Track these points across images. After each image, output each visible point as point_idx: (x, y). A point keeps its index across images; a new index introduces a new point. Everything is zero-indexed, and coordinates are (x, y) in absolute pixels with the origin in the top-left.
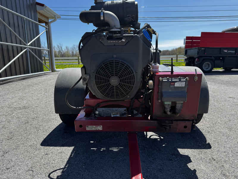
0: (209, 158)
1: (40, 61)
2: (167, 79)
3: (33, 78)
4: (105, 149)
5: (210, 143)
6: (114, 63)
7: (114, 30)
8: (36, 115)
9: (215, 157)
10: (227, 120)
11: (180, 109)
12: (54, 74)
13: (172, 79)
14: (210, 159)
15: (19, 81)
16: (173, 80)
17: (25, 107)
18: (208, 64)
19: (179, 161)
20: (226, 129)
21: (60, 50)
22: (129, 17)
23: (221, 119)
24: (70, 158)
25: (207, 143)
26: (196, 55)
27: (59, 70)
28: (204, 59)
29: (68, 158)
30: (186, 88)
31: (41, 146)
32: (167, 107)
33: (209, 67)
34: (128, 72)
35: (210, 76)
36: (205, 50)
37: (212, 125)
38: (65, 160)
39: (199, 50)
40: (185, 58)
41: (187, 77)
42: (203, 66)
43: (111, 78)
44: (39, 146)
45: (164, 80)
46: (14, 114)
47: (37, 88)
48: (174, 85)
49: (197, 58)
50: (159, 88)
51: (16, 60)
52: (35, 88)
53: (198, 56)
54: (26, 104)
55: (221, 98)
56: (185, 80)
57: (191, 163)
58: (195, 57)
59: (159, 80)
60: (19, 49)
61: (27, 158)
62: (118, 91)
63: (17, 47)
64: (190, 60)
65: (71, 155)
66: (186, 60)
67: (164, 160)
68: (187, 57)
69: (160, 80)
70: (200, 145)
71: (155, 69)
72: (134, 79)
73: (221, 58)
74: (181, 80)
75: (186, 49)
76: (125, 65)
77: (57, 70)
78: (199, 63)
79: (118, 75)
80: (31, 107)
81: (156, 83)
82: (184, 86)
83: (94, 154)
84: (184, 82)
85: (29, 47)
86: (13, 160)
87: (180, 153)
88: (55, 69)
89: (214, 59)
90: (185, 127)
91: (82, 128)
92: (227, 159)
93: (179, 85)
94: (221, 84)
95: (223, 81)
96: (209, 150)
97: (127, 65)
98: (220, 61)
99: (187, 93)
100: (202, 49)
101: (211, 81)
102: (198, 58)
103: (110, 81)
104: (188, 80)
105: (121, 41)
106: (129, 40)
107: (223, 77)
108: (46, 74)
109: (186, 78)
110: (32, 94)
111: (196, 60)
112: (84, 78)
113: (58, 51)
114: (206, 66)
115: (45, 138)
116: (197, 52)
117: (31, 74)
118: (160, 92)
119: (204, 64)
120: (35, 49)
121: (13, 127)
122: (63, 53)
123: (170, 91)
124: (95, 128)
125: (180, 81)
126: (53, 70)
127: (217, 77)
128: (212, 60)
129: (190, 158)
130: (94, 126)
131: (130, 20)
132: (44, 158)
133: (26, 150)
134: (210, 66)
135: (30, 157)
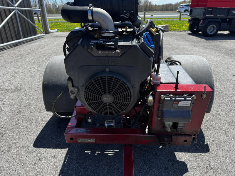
0: (206, 165)
1: (32, 25)
2: (170, 97)
3: (26, 44)
4: (100, 152)
5: (209, 143)
6: (107, 80)
7: (106, 35)
8: (28, 101)
9: (212, 164)
10: (228, 109)
11: (182, 128)
12: (48, 38)
13: (175, 98)
14: (207, 167)
15: (11, 49)
16: (177, 99)
17: (17, 90)
18: (213, 27)
19: (175, 170)
20: (227, 123)
21: (54, 3)
22: (126, 13)
23: (222, 109)
24: (64, 165)
25: (205, 144)
26: (202, 16)
27: (53, 31)
28: (210, 21)
29: (61, 165)
30: (191, 107)
31: (34, 148)
32: (167, 126)
33: (213, 30)
34: (124, 89)
35: (214, 41)
36: (212, 10)
37: (212, 117)
38: (58, 168)
39: (206, 10)
40: (190, 19)
41: (194, 96)
42: (208, 29)
43: (103, 95)
44: (32, 148)
45: (166, 99)
46: (5, 100)
47: (30, 59)
48: (178, 104)
49: (202, 19)
50: (159, 106)
51: (5, 24)
52: (28, 60)
53: (204, 17)
54: (18, 85)
55: (224, 76)
56: (191, 99)
57: (187, 173)
58: (199, 18)
59: (160, 97)
60: (7, 12)
61: (19, 165)
62: (111, 108)
63: (4, 10)
64: (194, 22)
65: (64, 162)
66: (190, 21)
67: (160, 169)
68: (191, 18)
69: (162, 98)
70: (198, 147)
71: (156, 81)
72: (131, 96)
73: (228, 20)
74: (187, 99)
75: (192, 8)
76: (121, 82)
77: (51, 31)
78: (203, 25)
79: (112, 93)
80: (23, 88)
81: (157, 99)
82: (189, 105)
83: (88, 160)
84: (190, 102)
85: (17, 8)
86: (5, 167)
87: (177, 158)
88: (50, 30)
89: (220, 21)
90: (185, 141)
91: (73, 140)
92: (224, 168)
93: (184, 104)
94: (225, 54)
95: (227, 49)
96: (206, 153)
97: (122, 81)
98: (227, 23)
99: (191, 111)
100: (209, 9)
101: (214, 50)
102: (204, 19)
103: (102, 99)
104: (195, 99)
105: (115, 52)
106: (126, 51)
107: (227, 43)
108: (39, 37)
109: (192, 97)
110: (25, 68)
111: (201, 21)
112: (72, 91)
113: (52, 4)
114: (211, 29)
115: (38, 135)
116: (203, 12)
117: (24, 39)
118: (160, 109)
119: (210, 26)
120: (25, 11)
121: (5, 118)
122: (58, 7)
123: (172, 109)
124: (87, 140)
125: (185, 100)
126: (47, 32)
127: (221, 43)
128: (218, 22)
129: (186, 165)
130: (86, 139)
131: (128, 16)
132: (36, 165)
133: (18, 152)
134: (216, 29)
135: (22, 164)
